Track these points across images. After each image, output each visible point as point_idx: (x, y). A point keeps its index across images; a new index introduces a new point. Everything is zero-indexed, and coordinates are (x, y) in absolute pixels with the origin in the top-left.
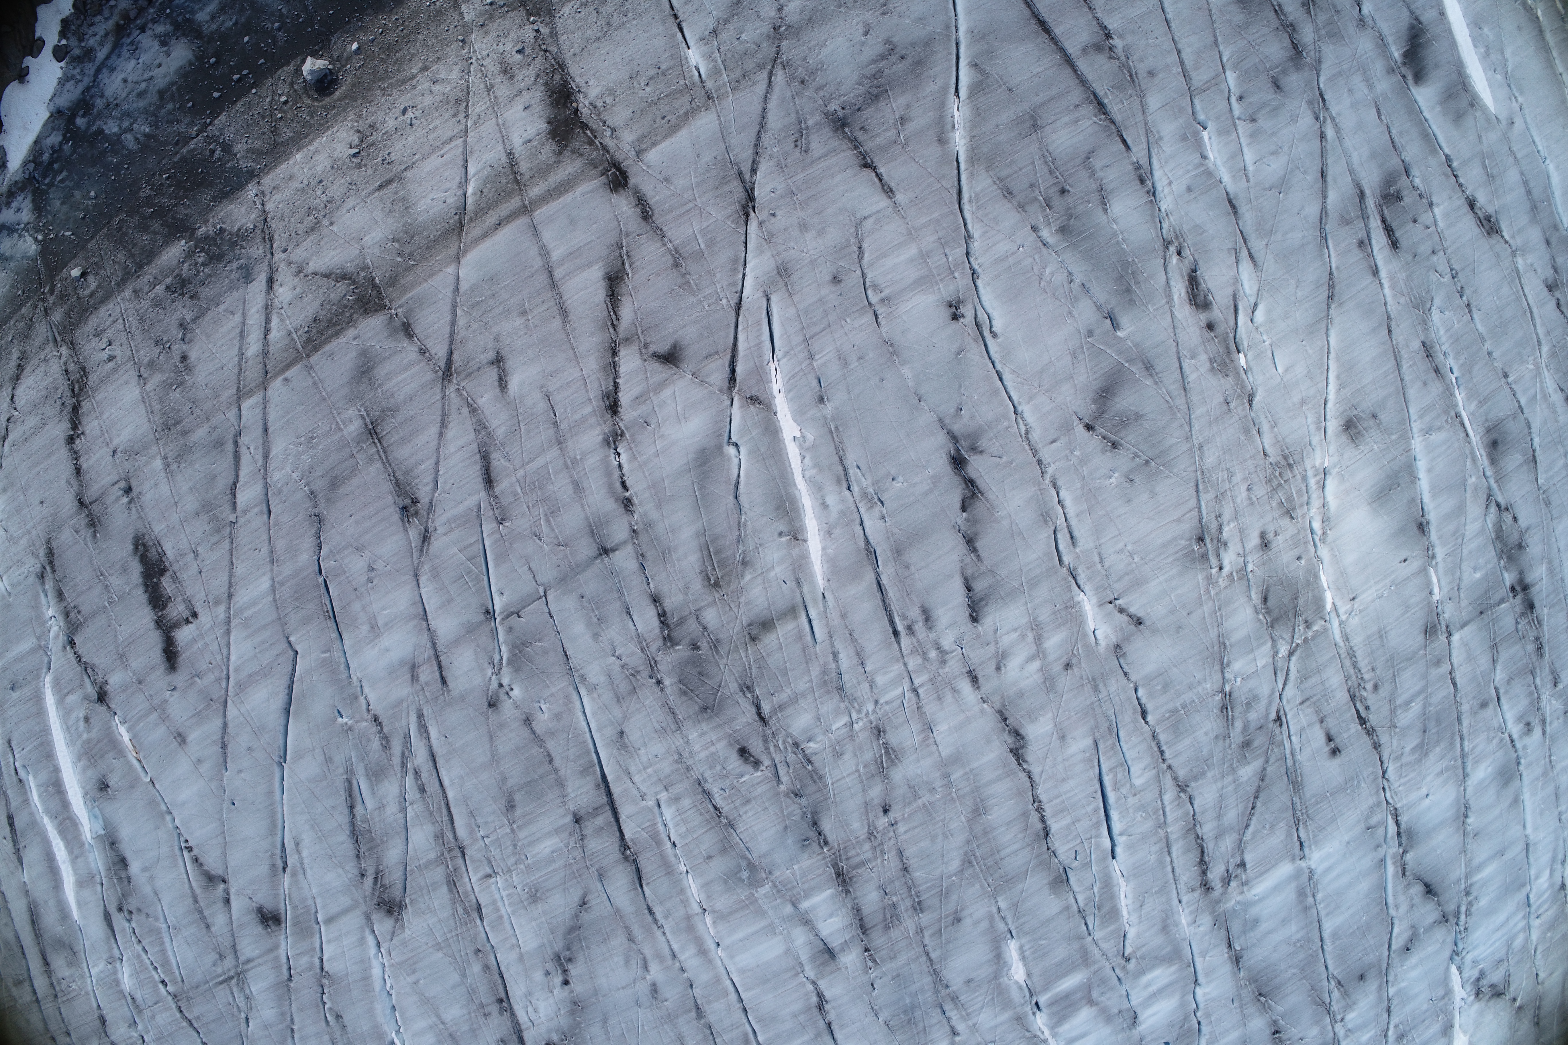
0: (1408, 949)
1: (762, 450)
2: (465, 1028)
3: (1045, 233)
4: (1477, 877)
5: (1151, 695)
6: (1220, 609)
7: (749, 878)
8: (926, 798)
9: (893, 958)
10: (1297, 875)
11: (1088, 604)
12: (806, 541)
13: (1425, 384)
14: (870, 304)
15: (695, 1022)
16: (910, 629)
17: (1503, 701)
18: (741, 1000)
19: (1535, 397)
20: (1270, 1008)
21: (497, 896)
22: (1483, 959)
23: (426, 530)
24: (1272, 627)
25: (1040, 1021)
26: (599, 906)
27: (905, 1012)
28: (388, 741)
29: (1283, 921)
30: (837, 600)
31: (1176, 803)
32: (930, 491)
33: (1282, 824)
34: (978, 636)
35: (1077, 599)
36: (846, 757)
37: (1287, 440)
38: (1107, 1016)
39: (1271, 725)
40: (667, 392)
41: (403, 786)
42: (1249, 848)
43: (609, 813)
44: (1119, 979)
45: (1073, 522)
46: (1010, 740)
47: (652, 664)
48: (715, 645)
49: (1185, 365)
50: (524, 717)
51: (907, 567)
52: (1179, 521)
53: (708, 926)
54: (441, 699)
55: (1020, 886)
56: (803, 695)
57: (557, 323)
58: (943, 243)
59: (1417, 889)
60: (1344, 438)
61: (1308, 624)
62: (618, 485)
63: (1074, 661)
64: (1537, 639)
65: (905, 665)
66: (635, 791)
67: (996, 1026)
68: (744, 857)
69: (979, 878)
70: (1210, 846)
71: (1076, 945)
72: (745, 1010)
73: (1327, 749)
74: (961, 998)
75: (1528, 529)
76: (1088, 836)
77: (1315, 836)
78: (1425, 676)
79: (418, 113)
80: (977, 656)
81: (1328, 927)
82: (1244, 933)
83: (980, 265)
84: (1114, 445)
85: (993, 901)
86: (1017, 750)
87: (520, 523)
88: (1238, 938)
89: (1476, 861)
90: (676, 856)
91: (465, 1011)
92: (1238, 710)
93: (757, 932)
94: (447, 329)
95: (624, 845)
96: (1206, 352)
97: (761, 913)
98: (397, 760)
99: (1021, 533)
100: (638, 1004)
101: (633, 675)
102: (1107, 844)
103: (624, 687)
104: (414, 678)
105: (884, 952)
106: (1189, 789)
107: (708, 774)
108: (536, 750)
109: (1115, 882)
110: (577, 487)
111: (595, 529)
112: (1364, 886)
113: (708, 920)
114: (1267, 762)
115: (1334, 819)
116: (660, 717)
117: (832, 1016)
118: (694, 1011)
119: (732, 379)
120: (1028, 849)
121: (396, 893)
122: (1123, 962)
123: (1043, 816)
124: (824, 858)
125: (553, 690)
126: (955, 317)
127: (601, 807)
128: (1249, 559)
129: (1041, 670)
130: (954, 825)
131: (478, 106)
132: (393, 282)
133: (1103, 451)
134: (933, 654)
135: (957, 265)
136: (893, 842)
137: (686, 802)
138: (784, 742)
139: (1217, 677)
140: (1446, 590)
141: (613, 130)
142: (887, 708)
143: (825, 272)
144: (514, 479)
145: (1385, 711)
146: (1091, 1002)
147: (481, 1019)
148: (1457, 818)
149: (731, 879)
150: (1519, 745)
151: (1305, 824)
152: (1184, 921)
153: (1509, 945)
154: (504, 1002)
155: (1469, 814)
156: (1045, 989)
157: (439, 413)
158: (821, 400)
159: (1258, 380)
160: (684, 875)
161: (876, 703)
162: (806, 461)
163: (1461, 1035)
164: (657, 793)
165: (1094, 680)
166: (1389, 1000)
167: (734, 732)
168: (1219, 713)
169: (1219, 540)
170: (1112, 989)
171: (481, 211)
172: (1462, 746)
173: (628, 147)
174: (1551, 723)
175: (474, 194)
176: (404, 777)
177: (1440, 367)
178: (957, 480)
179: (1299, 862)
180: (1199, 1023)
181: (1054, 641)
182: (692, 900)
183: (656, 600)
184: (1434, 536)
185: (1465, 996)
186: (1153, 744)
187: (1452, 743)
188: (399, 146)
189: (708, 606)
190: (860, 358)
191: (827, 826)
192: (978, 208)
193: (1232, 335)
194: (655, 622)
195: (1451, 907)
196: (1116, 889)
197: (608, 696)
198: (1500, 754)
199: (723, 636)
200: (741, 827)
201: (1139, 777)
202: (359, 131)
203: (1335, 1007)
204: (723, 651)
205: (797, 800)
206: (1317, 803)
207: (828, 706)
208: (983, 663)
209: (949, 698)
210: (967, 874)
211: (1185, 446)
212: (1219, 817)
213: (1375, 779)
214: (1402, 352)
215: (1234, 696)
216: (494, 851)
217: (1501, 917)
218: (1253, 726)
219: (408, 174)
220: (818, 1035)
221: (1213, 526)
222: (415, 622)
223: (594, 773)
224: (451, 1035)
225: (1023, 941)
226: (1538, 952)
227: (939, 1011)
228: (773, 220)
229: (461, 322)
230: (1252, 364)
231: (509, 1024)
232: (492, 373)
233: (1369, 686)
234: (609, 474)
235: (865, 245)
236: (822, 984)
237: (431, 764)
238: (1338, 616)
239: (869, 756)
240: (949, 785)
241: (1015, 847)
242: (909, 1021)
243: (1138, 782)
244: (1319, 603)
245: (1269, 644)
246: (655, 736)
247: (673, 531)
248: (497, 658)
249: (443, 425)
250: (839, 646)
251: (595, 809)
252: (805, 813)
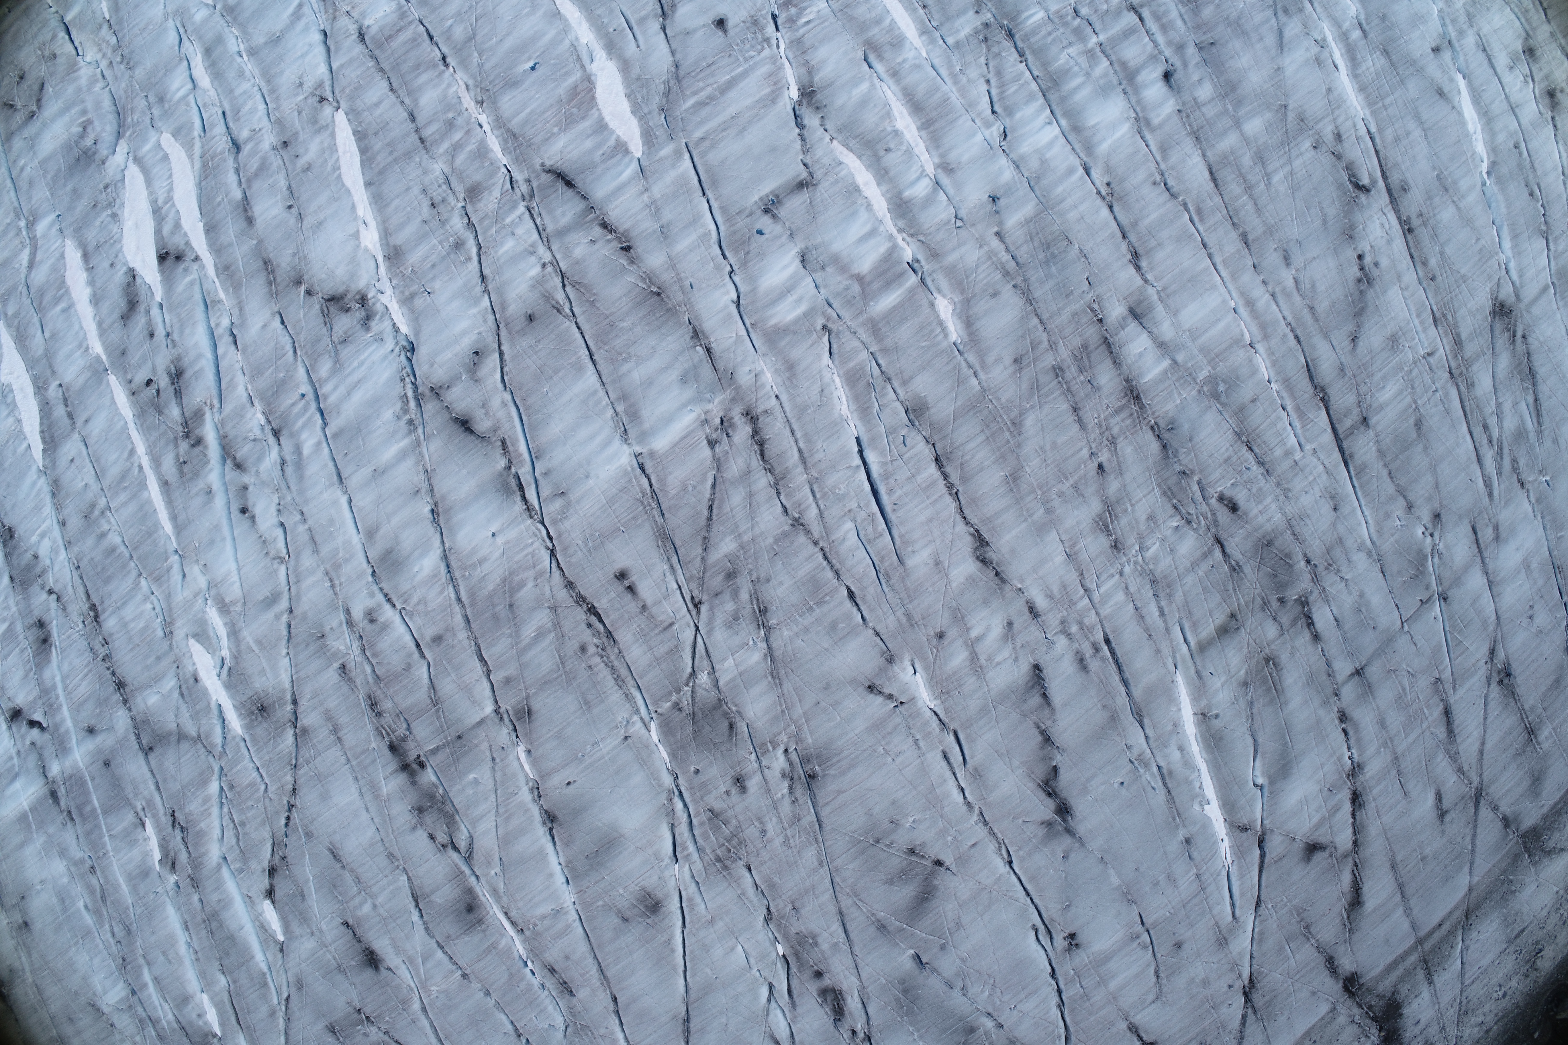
0: (476, 353)
1: (1236, 787)
2: (1436, 200)
3: (989, 1024)
4: (405, 443)
5: (849, 617)
6: (783, 711)
7: (1217, 384)
8: (1066, 486)
9: (1075, 314)
10: (643, 437)
11: (925, 697)
12: (1195, 714)
13: (567, 958)
14: (1148, 931)
15: (1248, 229)
16: (1097, 650)
17: (412, 645)
18: (1210, 256)
19: (425, 960)
20: (643, 280)
21: (1422, 336)
22: (368, 345)
23: (1492, 660)
24: (720, 700)
25: (908, 252)
26: (1341, 338)
27: (1054, 257)
28: (1513, 466)
29: (651, 384)
30: (1165, 664)
31: (802, 507)
32: (1089, 780)
33: (674, 492)
34: (1033, 652)
35: (938, 702)
36: (1143, 518)
37: (726, 884)
38: (839, 264)
39: (704, 598)
40: (1315, 820)
41: (1501, 428)
42: (708, 462)
43: (1340, 431)
44: (830, 305)
45: (949, 774)
46: (990, 555)
47: (1315, 578)
48: (1265, 605)
49: (843, 935)
50: (1413, 510)
51: (1104, 707)
52: (840, 792)
53: (1247, 329)
54: (1476, 514)
55: (959, 403)
56: (1187, 571)
57: (1399, 858)
58: (1086, 996)
59: (482, 425)
60: (660, 895)
61: (677, 706)
62: (1351, 732)
63: (934, 641)
64: (379, 715)
65: (1097, 614)
66: (1322, 457)
67: (959, 246)
68: (1224, 405)
69: (1003, 408)
70: (756, 462)
71: (888, 342)
72: (1205, 245)
73: (634, 578)
74: (1000, 276)
75: (414, 828)
76: (895, 463)
77: (630, 481)
78: (522, 666)
79: (1495, 995)
80: (1031, 633)
81: (590, 378)
82: (695, 367)
83: (1050, 985)
84: (912, 851)
85: (984, 384)
86: (981, 545)
87: (1424, 682)
88: (701, 361)
89: (410, 462)
90: (1282, 398)
91: (1438, 217)
92: (747, 611)
93: (1206, 331)
94: (1478, 831)
95: (1325, 401)
96: (822, 952)
97: (1204, 350)
98: (1506, 451)
99: (1001, 756)
100: (1299, 243)
101: (1330, 565)
102: (870, 456)
103: (1337, 553)
104: (1496, 528)
105: (1084, 320)
106: (790, 522)
107: (1262, 482)
108: (1402, 481)
109: (855, 414)
110: (1382, 723)
111: (1368, 690)
112: (555, 429)
113: (1247, 336)
114: (703, 558)
115: (611, 502)
116: (1307, 530)
117: (1124, 246)
118: (1250, 241)
119: (1261, 843)
120: (957, 444)
121: (1499, 326)
122: (830, 325)
123: (945, 479)
124: (1153, 413)
125: (1392, 539)
126: (1072, 936)
127: (1347, 437)
128: (756, 765)
129: (968, 630)
130: (1036, 462)
131: (1452, 1013)
132: (1516, 858)
133: (923, 844)
134: (1074, 629)
135: (1072, 981)
136: (1092, 437)
137: (1278, 452)
138: (1199, 523)
139: (776, 643)
140: (511, 757)
141: (1353, 1022)
142: (1112, 571)
143: (1188, 949)
144: (1430, 719)
145: (567, 625)
146: (859, 278)
147: (1424, 211)
148: (447, 511)
149: (1233, 382)
150: (380, 597)
151: (644, 494)
152: (769, 375)
153: (337, 362)
154: (1408, 230)
155: (430, 516)
156: (912, 291)
157: (1485, 761)
158: (1188, 841)
159: (761, 934)
160: (1273, 380)
161: (1121, 573)
162: (1198, 785)
163: (370, 246)
164: (1304, 457)
165: (912, 625)
166: (486, 291)
167: (1243, 527)
168: (769, 606)
169: (792, 778)
170: (838, 294)
171: (1452, 932)
172: (457, 593)
173: (1343, 1012)
174: (341, 624)
175: (1457, 944)
176: (1500, 436)
177: (549, 975)
178: (1064, 794)
179: (644, 451)
180: (725, 257)
181: (958, 658)
182: (1265, 356)
183: (1316, 637)
184: (535, 811)
185: (380, 296)
186: (838, 566)
187: (472, 595)
188: (1509, 966)
189: (1273, 641)
190: (1157, 884)
191: (1154, 446)
192: (1053, 1032)
193: (794, 970)
194: (1316, 617)
195: (430, 406)
196: (853, 407)
197: (1350, 543)
198: (405, 587)
199: (1259, 615)
200: (1230, 435)
201: (849, 530)
202: (1536, 970)
203: (557, 281)
204: (1259, 601)
205: (1182, 468)
206: (634, 518)
207: (1164, 565)
208: (1026, 628)
209: (1055, 589)
210: (1016, 412)
211: (838, 862)
212: (750, 495)
213: (565, 549)
214: (598, 984)
215: (755, 625)
216: (1427, 379)
217: (358, 397)
218: (727, 596)
219: (1504, 946)
220: (1135, 224)
221: (800, 791)
222: (1498, 578)
223: (1355, 467)
224: (1447, 190)
225: (945, 344)
226: (291, 352)
227: (1020, 260)
228: (1230, 983)
229: (1468, 839)
230: (772, 948)
231: (1402, 209)
232: (1446, 804)
233: (592, 650)
234: (1358, 740)
235: (1154, 979)
236: (1139, 281)
237: (1481, 453)
238: (641, 718)
239: (1124, 521)
240: (1045, 502)
241: (971, 445)
242: (1048, 247)
243: (849, 525)
244: (667, 729)
245: (721, 683)
246: (1309, 512)
247: (1306, 702)
248: (1436, 560)
249: (1481, 752)
250: (1159, 622)
251: (1352, 433)
252: (1175, 456)
